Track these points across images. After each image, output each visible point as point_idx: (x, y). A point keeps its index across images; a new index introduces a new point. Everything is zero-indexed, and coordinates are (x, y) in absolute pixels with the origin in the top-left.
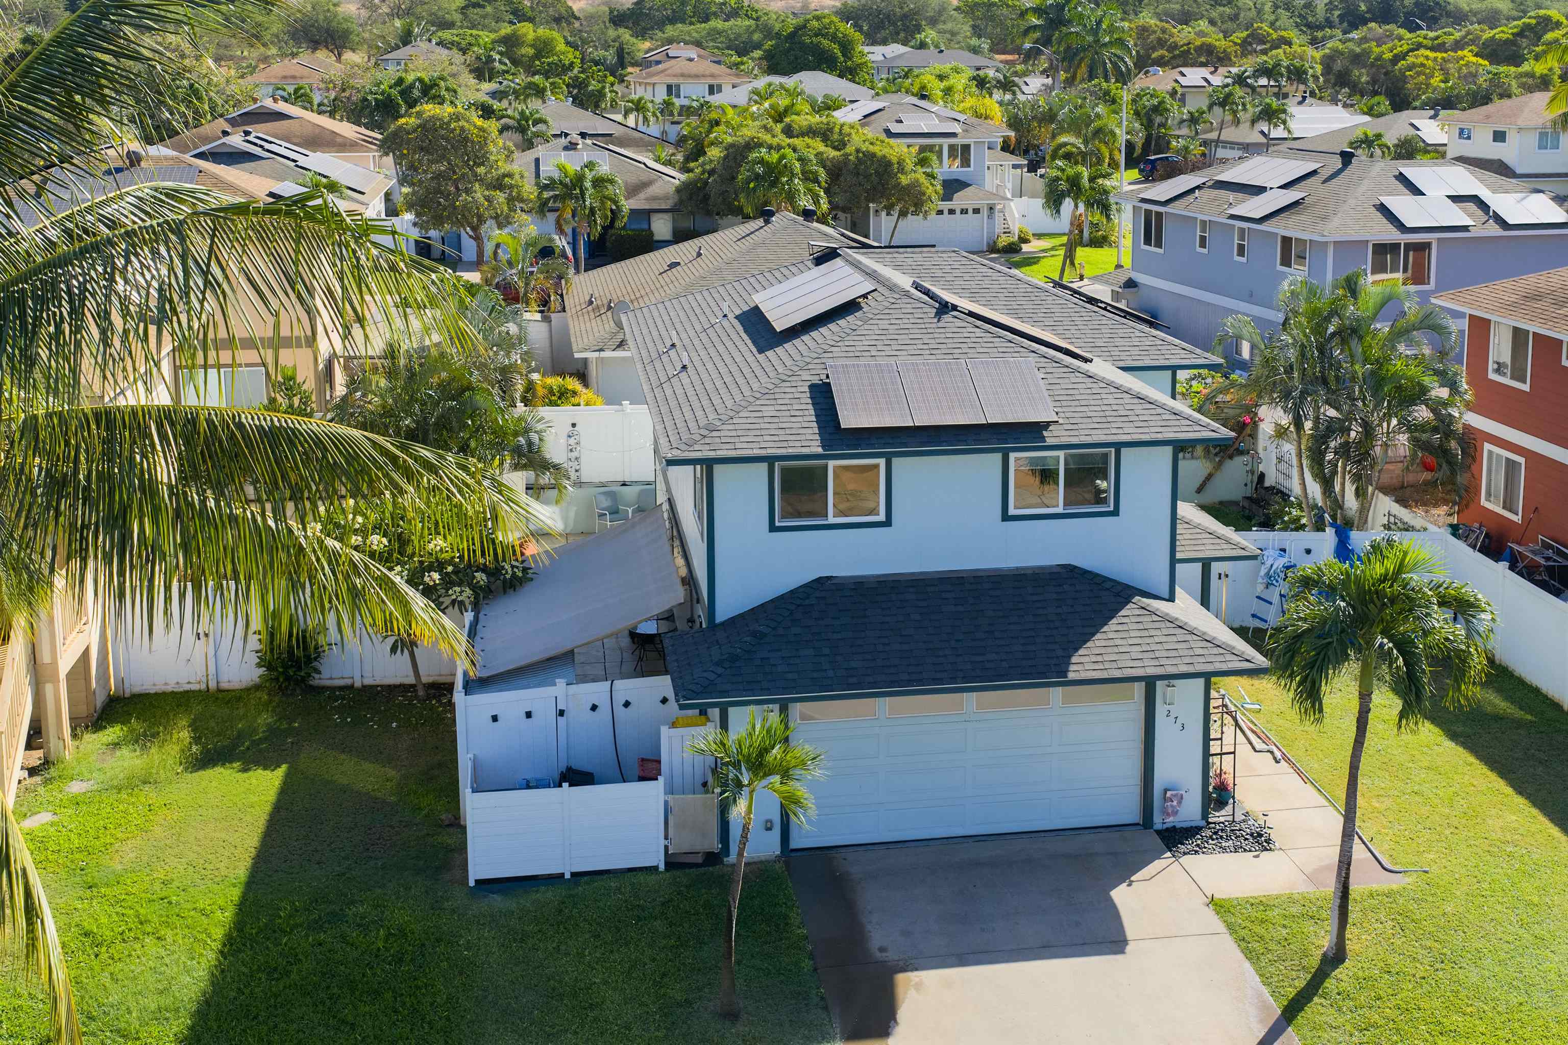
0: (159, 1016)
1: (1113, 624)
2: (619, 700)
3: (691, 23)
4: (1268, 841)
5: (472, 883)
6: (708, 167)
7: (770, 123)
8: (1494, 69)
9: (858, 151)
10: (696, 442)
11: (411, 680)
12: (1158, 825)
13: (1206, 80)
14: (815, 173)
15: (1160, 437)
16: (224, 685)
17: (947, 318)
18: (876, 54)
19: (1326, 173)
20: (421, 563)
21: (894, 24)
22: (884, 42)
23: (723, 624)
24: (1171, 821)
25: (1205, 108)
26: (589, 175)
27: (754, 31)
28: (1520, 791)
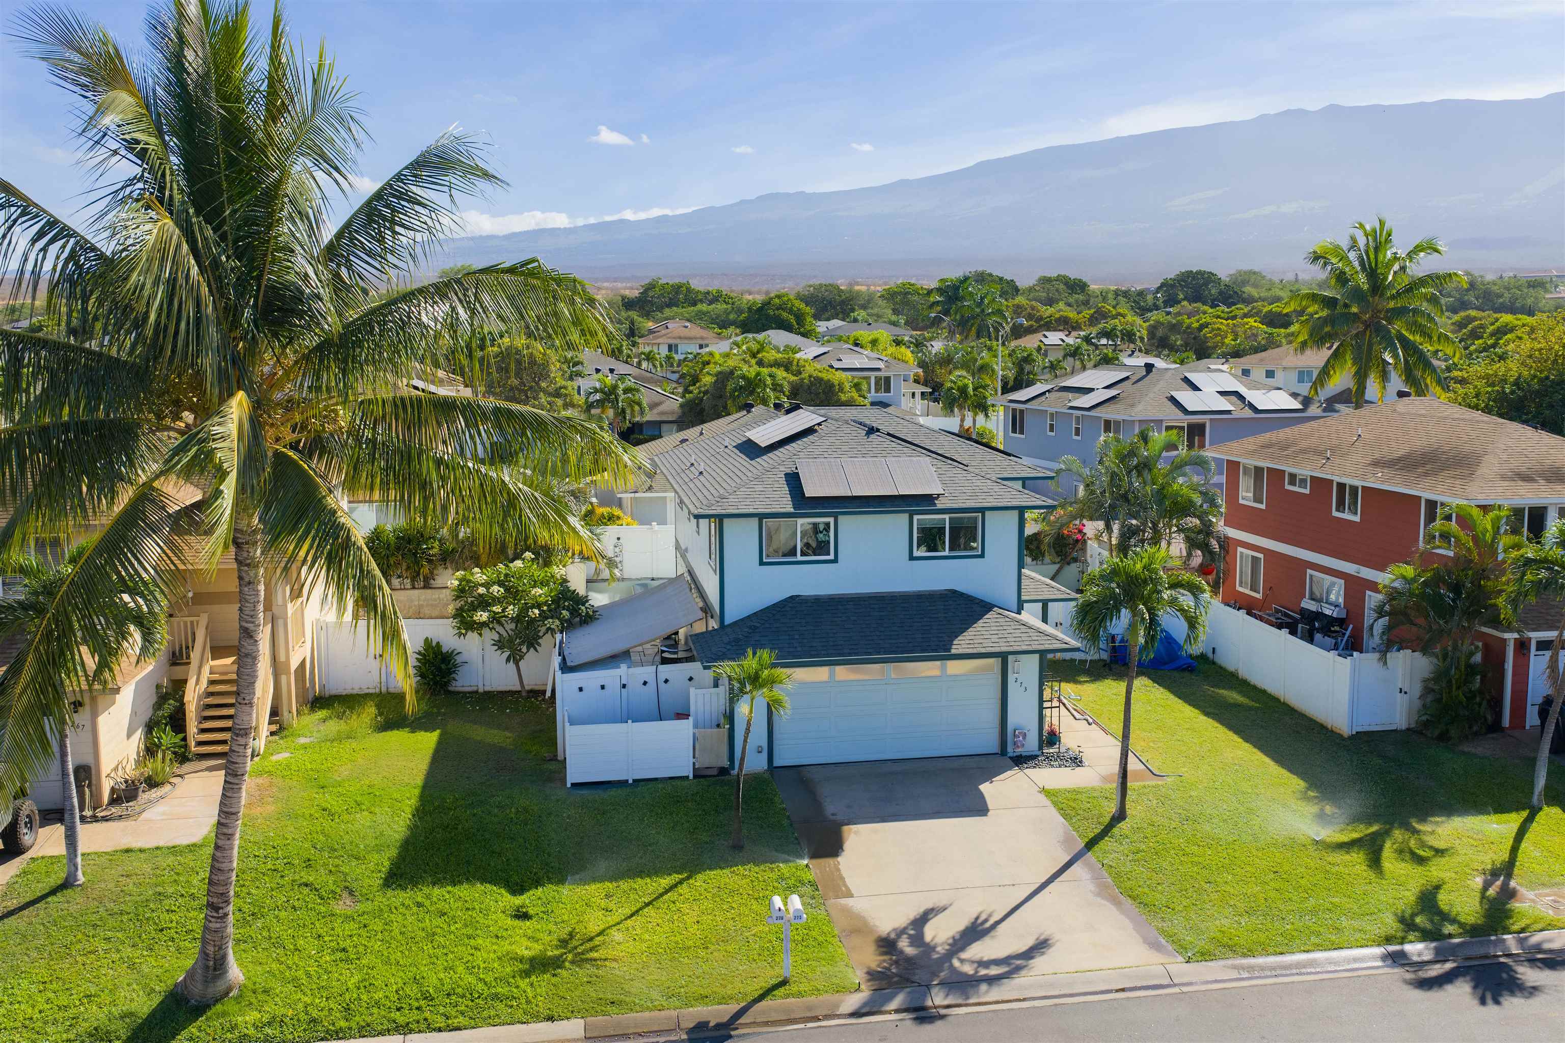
0: (378, 849)
1: (980, 623)
2: (662, 678)
3: (683, 307)
4: (1081, 762)
5: (569, 785)
6: (703, 389)
7: (748, 358)
8: (1269, 330)
9: (810, 376)
10: (713, 505)
11: (518, 688)
12: (1011, 754)
13: (1063, 341)
14: (781, 386)
15: (1009, 504)
16: (392, 690)
17: (873, 436)
18: (822, 326)
19: (1134, 378)
20: (526, 604)
21: (834, 308)
22: (828, 319)
23: (729, 625)
24: (1019, 751)
25: (1061, 359)
26: (621, 386)
27: (730, 312)
28: (1246, 740)
